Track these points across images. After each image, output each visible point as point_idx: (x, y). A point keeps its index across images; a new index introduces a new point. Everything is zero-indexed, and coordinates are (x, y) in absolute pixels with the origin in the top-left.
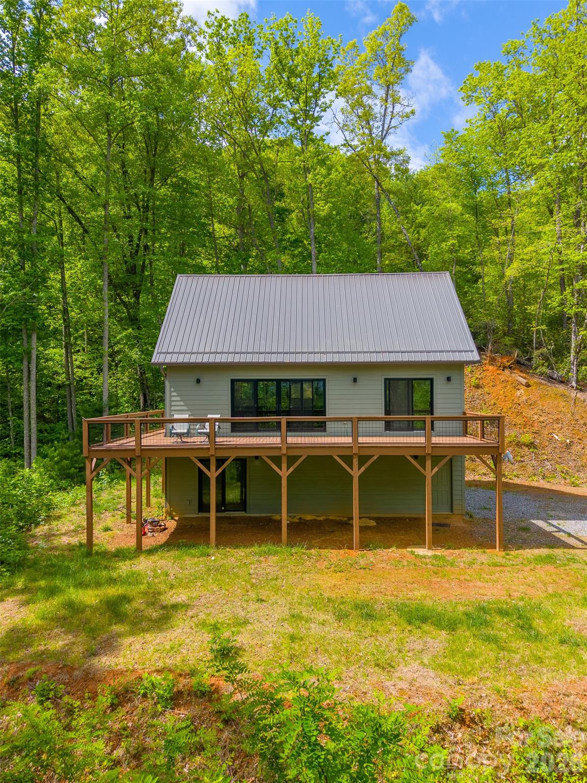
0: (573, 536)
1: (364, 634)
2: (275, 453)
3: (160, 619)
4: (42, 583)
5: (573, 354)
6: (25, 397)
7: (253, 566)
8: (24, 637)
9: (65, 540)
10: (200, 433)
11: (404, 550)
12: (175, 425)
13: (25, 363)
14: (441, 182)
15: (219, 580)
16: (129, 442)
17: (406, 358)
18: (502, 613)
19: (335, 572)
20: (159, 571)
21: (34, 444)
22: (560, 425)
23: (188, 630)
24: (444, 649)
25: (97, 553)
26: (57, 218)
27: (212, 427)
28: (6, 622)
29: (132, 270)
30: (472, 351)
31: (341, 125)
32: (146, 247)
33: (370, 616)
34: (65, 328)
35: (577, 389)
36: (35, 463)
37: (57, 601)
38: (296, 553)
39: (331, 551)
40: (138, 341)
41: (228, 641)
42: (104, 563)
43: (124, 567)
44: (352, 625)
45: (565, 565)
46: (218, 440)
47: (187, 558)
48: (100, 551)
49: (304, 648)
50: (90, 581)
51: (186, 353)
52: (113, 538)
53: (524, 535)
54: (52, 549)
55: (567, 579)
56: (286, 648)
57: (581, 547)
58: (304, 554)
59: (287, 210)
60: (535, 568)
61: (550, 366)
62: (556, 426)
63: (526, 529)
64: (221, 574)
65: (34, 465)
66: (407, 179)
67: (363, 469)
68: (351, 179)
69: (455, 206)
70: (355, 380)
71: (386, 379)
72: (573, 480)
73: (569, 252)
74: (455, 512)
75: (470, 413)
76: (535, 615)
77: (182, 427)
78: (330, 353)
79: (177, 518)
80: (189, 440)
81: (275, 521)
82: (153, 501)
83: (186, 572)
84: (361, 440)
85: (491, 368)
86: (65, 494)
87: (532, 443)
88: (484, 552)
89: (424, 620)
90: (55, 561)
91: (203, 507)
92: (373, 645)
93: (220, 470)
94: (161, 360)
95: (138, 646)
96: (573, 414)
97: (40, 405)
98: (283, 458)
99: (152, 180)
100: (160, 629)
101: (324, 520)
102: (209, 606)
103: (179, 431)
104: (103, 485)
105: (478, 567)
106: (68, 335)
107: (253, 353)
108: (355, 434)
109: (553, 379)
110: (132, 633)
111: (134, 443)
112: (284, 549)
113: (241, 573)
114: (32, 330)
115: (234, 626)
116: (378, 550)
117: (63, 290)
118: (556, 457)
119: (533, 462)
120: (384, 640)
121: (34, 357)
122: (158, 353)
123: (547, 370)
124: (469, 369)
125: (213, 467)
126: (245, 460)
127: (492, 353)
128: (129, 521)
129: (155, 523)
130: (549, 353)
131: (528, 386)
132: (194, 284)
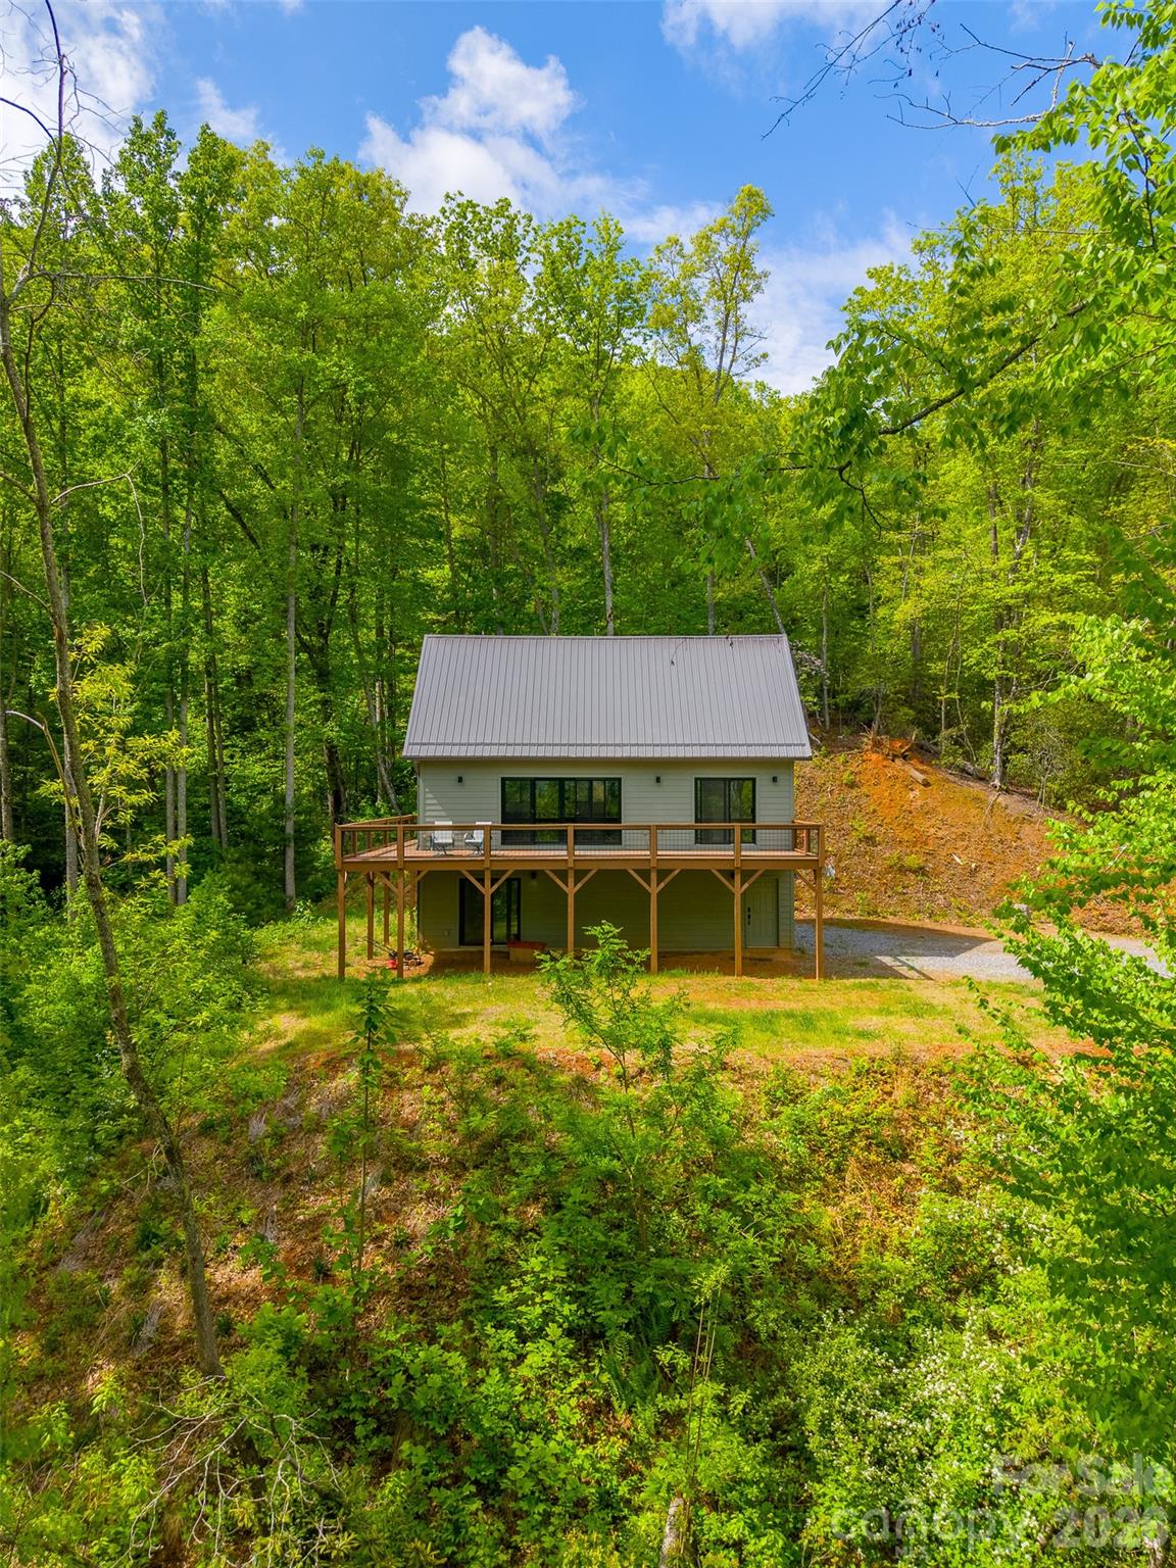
0: (914, 969)
2: (561, 867)
5: (996, 737)
6: (170, 798)
10: (467, 843)
12: (436, 833)
16: (390, 853)
17: (720, 753)
22: (966, 843)
27: (487, 836)
30: (802, 744)
34: (210, 686)
35: (1001, 789)
46: (494, 851)
51: (445, 744)
61: (967, 756)
62: (960, 843)
67: (662, 885)
70: (658, 780)
71: (696, 779)
72: (969, 918)
74: (781, 945)
77: (444, 837)
78: (627, 745)
79: (434, 953)
80: (454, 852)
84: (660, 852)
85: (874, 757)
87: (921, 868)
88: (800, 980)
91: (465, 938)
93: (495, 888)
94: (416, 753)
96: (987, 827)
98: (569, 872)
103: (441, 841)
105: (787, 991)
106: (215, 697)
107: (530, 744)
108: (653, 846)
109: (969, 774)
111: (395, 854)
114: (183, 696)
118: (953, 888)
119: (920, 894)
122: (409, 744)
123: (960, 761)
124: (842, 759)
125: (488, 882)
126: (519, 880)
127: (878, 733)
128: (370, 957)
129: (408, 955)
130: (961, 736)
131: (926, 784)
132: (448, 649)
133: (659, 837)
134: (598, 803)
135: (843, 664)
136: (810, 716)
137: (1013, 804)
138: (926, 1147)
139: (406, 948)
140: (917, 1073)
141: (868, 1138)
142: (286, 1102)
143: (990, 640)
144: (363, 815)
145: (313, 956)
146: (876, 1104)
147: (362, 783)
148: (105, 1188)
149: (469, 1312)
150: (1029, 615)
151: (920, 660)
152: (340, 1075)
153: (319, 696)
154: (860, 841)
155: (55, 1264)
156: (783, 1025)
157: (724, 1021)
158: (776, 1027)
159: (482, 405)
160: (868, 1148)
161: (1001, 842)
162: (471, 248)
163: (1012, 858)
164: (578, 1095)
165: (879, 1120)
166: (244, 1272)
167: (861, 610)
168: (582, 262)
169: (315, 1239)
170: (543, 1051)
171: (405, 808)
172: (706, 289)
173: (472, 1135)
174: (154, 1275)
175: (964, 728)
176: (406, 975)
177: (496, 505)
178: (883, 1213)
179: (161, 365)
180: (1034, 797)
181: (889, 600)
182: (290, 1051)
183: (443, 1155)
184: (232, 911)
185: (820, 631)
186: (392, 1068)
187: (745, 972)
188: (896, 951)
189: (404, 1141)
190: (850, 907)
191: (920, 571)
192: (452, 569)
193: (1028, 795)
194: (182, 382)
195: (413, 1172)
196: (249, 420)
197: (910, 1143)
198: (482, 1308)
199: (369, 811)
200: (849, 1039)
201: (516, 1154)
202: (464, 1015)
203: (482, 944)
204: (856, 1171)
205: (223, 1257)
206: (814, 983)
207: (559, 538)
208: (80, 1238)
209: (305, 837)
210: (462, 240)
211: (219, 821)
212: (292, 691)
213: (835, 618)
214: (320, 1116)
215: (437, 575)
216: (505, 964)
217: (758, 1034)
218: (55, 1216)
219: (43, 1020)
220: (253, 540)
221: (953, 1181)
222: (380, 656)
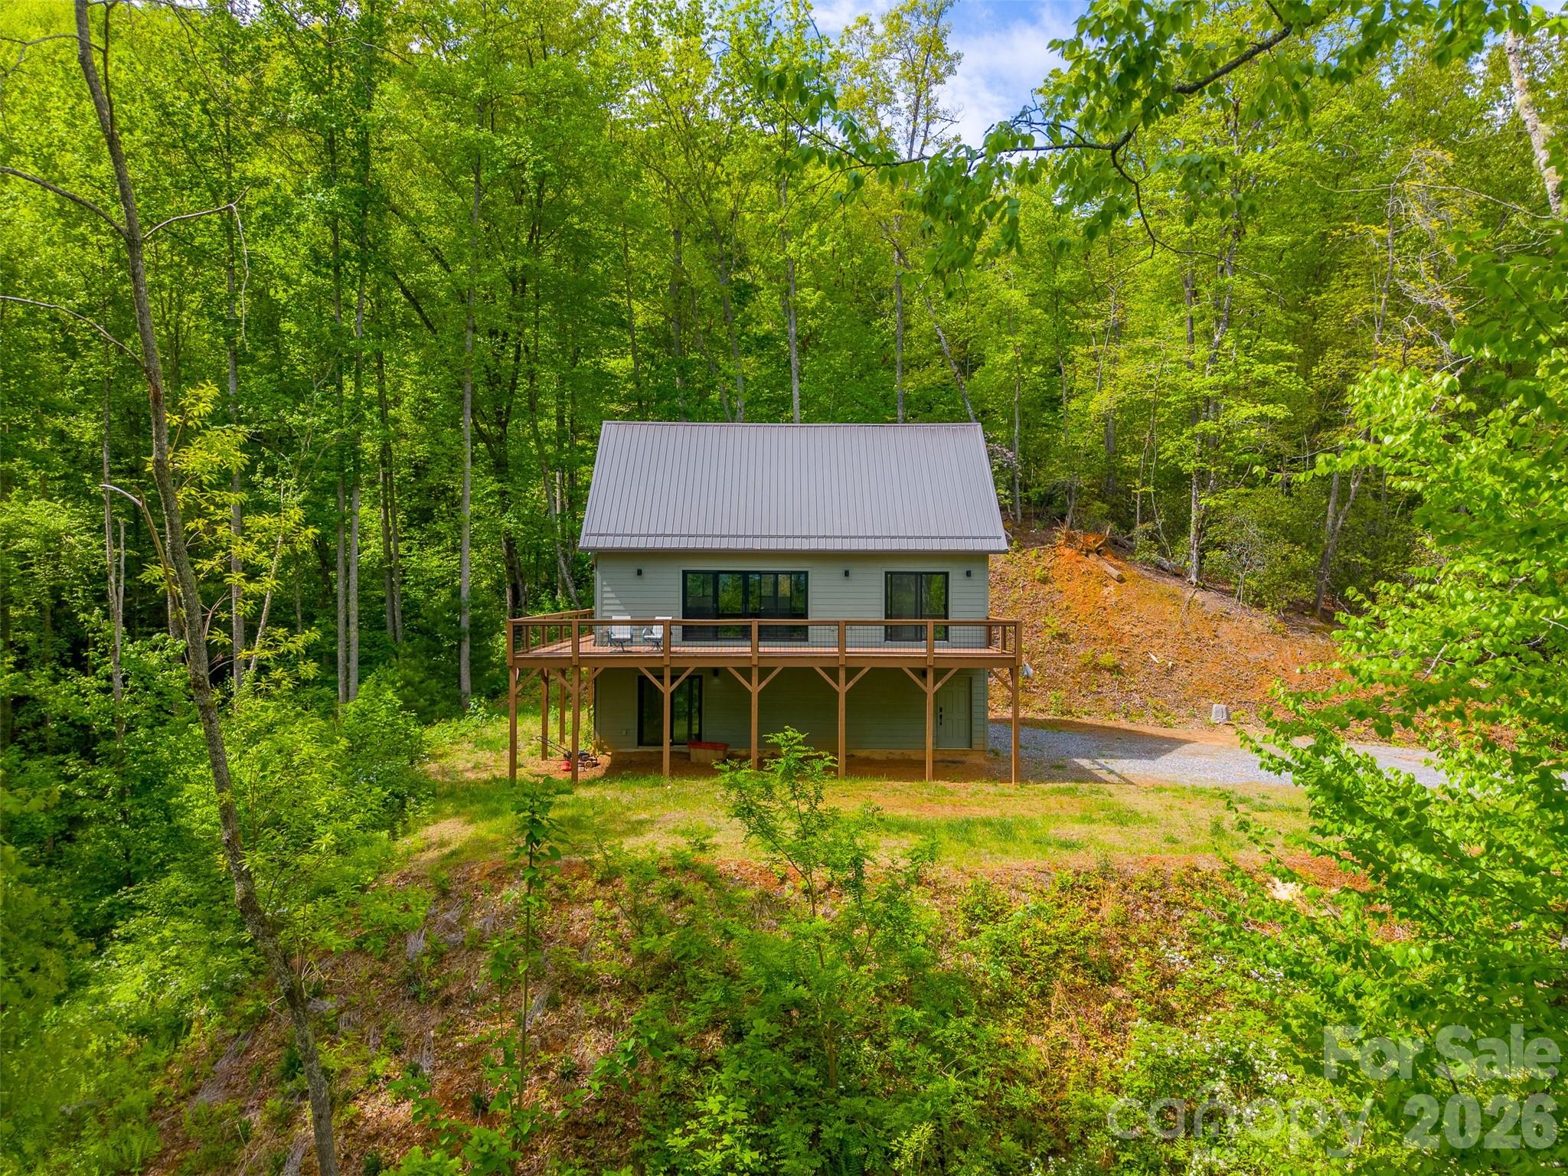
0: (1114, 773)
2: (744, 665)
5: (1193, 531)
6: (341, 591)
10: (648, 639)
12: (611, 628)
13: (342, 536)
15: (681, 804)
16: (565, 648)
17: (912, 545)
18: (987, 824)
20: (608, 798)
21: (355, 664)
22: (1162, 641)
27: (667, 631)
30: (998, 537)
34: (385, 476)
35: (1198, 585)
45: (1084, 795)
46: (673, 648)
47: (636, 788)
51: (624, 535)
53: (1056, 771)
55: (1078, 805)
57: (1116, 782)
60: (1048, 797)
61: (1162, 551)
62: (1156, 641)
63: (1060, 767)
67: (851, 684)
70: (847, 574)
71: (886, 573)
72: (1167, 718)
74: (975, 747)
76: (1021, 827)
77: (622, 632)
78: (815, 537)
79: (610, 753)
80: (633, 648)
83: (641, 798)
84: (849, 649)
85: (1067, 551)
87: (1116, 667)
88: (996, 785)
91: (644, 739)
93: (675, 686)
94: (592, 544)
96: (1184, 625)
98: (753, 669)
103: (617, 636)
105: (982, 796)
108: (842, 642)
109: (1164, 570)
111: (569, 650)
114: (354, 485)
118: (1149, 687)
119: (1115, 694)
122: (586, 534)
123: (1155, 556)
124: (1034, 553)
125: (667, 680)
126: (700, 678)
127: (1071, 527)
128: (544, 757)
129: (584, 756)
130: (1157, 531)
131: (1121, 580)
132: (628, 436)
133: (848, 633)
134: (784, 598)
135: (1036, 457)
136: (1003, 508)
137: (1210, 601)
138: (1137, 967)
139: (581, 748)
140: (1125, 888)
141: (1074, 959)
142: (448, 916)
143: (1187, 432)
144: (542, 610)
145: (485, 756)
146: (1082, 922)
147: (544, 577)
148: (251, 1010)
149: (639, 1154)
150: (1229, 407)
151: (1114, 453)
152: (506, 886)
153: (496, 486)
154: (1053, 638)
155: (194, 1092)
156: (980, 833)
157: (916, 829)
158: (973, 836)
159: (667, 190)
160: (1074, 970)
161: (1198, 640)
162: (656, 27)
163: (1209, 656)
164: (761, 911)
165: (1086, 939)
166: (396, 1105)
167: (1053, 403)
168: (769, 41)
169: (474, 1069)
170: (723, 862)
171: (585, 603)
172: (897, 71)
173: (646, 956)
174: (299, 1108)
175: (1159, 522)
176: (580, 776)
177: (680, 291)
178: (1092, 1042)
179: (331, 141)
180: (1231, 594)
181: (1082, 392)
182: (454, 860)
183: (614, 976)
184: (401, 708)
185: (1011, 423)
186: (562, 881)
187: (936, 776)
188: (1094, 753)
189: (573, 961)
190: (1041, 707)
191: (1115, 361)
192: (634, 358)
193: (1225, 592)
194: (354, 161)
195: (582, 996)
196: (425, 201)
197: (1120, 965)
198: (654, 1149)
199: (548, 605)
200: (1051, 850)
201: (695, 977)
202: (641, 823)
203: (661, 744)
204: (1062, 996)
205: (374, 1088)
206: (1010, 788)
207: (744, 326)
208: (223, 1064)
209: (481, 631)
210: (646, 18)
211: (393, 615)
212: (468, 481)
213: (1027, 409)
214: (483, 932)
215: (619, 365)
216: (685, 766)
217: (954, 844)
218: (197, 1039)
219: (203, 822)
220: (430, 327)
221: (1166, 1007)
222: (561, 446)
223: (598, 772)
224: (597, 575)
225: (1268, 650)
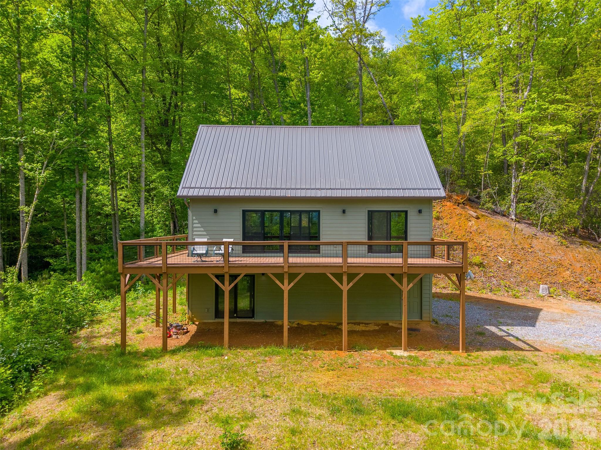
0: (520, 340)
1: (355, 428)
2: (279, 271)
3: (179, 413)
4: (81, 380)
5: (513, 194)
6: (77, 224)
7: (259, 365)
8: (61, 429)
9: (104, 341)
10: (216, 254)
11: (384, 352)
12: (196, 247)
13: (78, 196)
14: (409, 57)
15: (231, 377)
16: (157, 261)
17: (386, 194)
18: (471, 409)
19: (328, 370)
20: (181, 369)
21: (84, 261)
22: (503, 249)
23: (203, 424)
24: (424, 442)
25: (130, 353)
26: (105, 82)
27: (227, 249)
28: (46, 415)
29: (165, 123)
30: (439, 189)
31: (330, 13)
32: (176, 106)
33: (359, 411)
34: (111, 168)
35: (516, 221)
36: (85, 276)
37: (92, 396)
38: (295, 354)
39: (324, 352)
40: (169, 180)
41: (237, 435)
42: (136, 362)
43: (151, 365)
44: (344, 420)
45: (517, 365)
46: (231, 259)
47: (204, 357)
48: (132, 351)
49: (303, 441)
50: (121, 378)
51: (205, 188)
52: (144, 339)
53: (481, 339)
54: (93, 349)
55: (520, 377)
56: (288, 442)
57: (528, 349)
58: (302, 354)
59: (288, 79)
60: (493, 367)
61: (495, 203)
62: (500, 250)
63: (481, 334)
64: (233, 372)
65: (84, 278)
66: (382, 56)
67: (351, 284)
68: (338, 54)
69: (421, 76)
70: (344, 212)
71: (369, 211)
72: (514, 292)
73: (511, 113)
74: (424, 319)
75: (437, 239)
76: (499, 410)
77: (201, 249)
78: (324, 189)
79: (197, 323)
80: (207, 259)
81: (277, 326)
82: (179, 308)
83: (204, 370)
84: (350, 260)
85: (448, 204)
86: (107, 302)
87: (481, 263)
88: (450, 353)
89: (405, 414)
90: (93, 360)
91: (219, 314)
92: (362, 438)
93: (233, 285)
94: (185, 194)
95: (159, 439)
96: (513, 241)
97: (90, 230)
98: (285, 274)
99: (181, 52)
100: (179, 424)
101: (318, 325)
102: (222, 401)
103: (198, 252)
104: (139, 295)
105: (446, 366)
106: (114, 175)
107: (261, 189)
108: (345, 256)
109: (497, 213)
110: (155, 427)
111: (161, 262)
112: (285, 351)
113: (249, 371)
114: (83, 170)
115: (243, 421)
116: (364, 352)
117: (110, 140)
118: (500, 274)
119: (483, 278)
120: (372, 433)
121: (85, 192)
122: (183, 188)
123: (492, 206)
125: (227, 282)
126: (254, 276)
127: (449, 192)
130: (494, 193)
131: (478, 218)
132: (213, 133)
133: (349, 249)
134: (305, 227)
137: (524, 229)
161: (522, 249)
163: (530, 258)
176: (171, 345)
180: (533, 225)
188: (494, 321)
190: (443, 286)
211: (116, 237)
223: (185, 339)
224: (190, 213)
225: (559, 254)
